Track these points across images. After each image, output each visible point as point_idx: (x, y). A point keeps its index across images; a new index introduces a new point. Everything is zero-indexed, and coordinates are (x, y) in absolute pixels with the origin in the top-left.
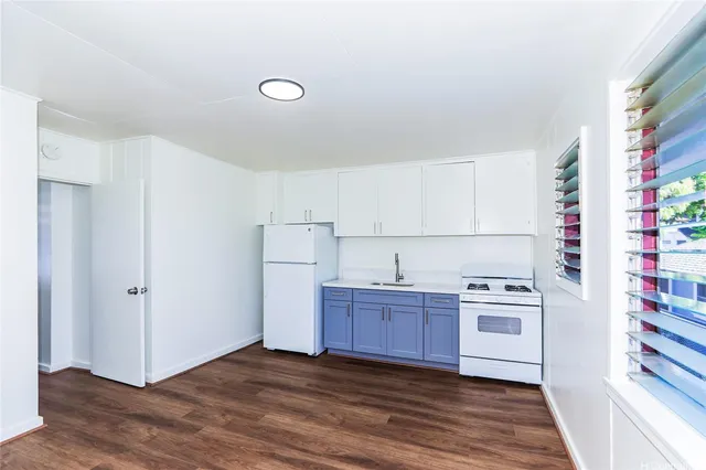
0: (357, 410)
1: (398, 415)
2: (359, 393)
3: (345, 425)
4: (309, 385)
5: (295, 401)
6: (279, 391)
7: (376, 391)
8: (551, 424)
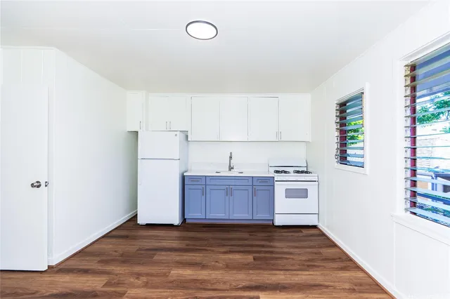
0: (231, 256)
1: (257, 255)
2: (224, 245)
3: (229, 267)
4: (187, 245)
5: (185, 258)
6: (169, 253)
7: (233, 243)
8: (334, 245)
